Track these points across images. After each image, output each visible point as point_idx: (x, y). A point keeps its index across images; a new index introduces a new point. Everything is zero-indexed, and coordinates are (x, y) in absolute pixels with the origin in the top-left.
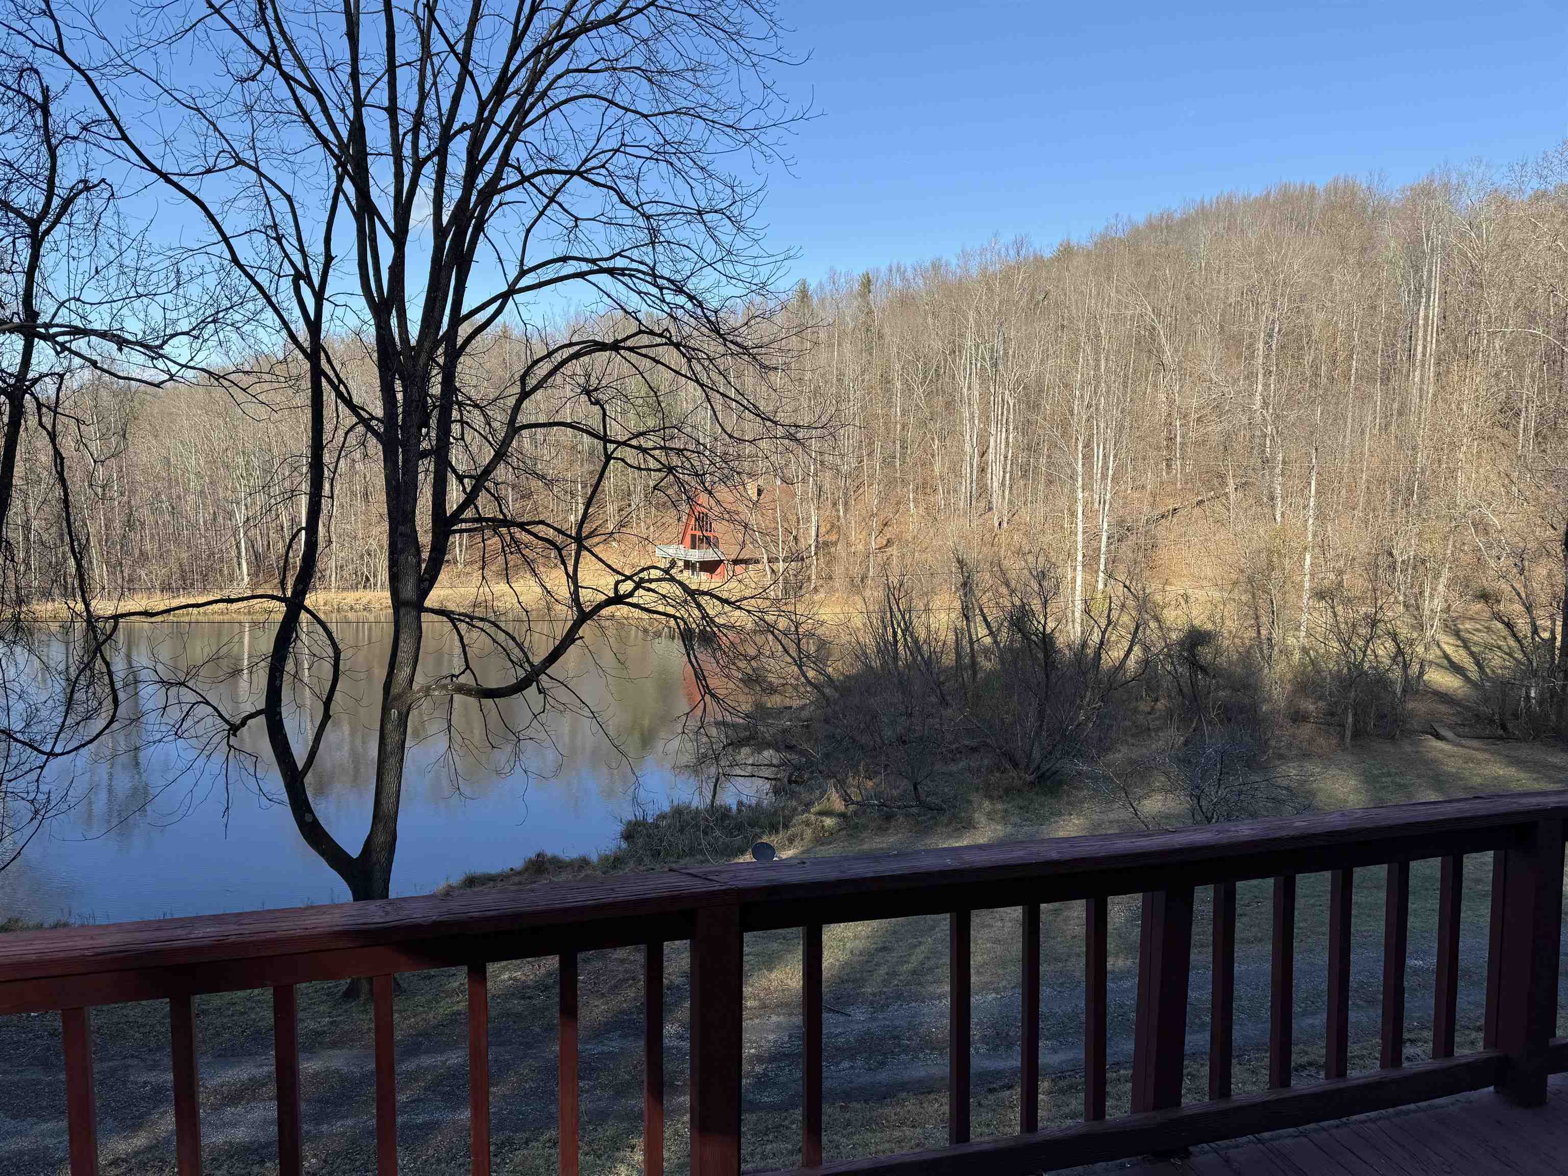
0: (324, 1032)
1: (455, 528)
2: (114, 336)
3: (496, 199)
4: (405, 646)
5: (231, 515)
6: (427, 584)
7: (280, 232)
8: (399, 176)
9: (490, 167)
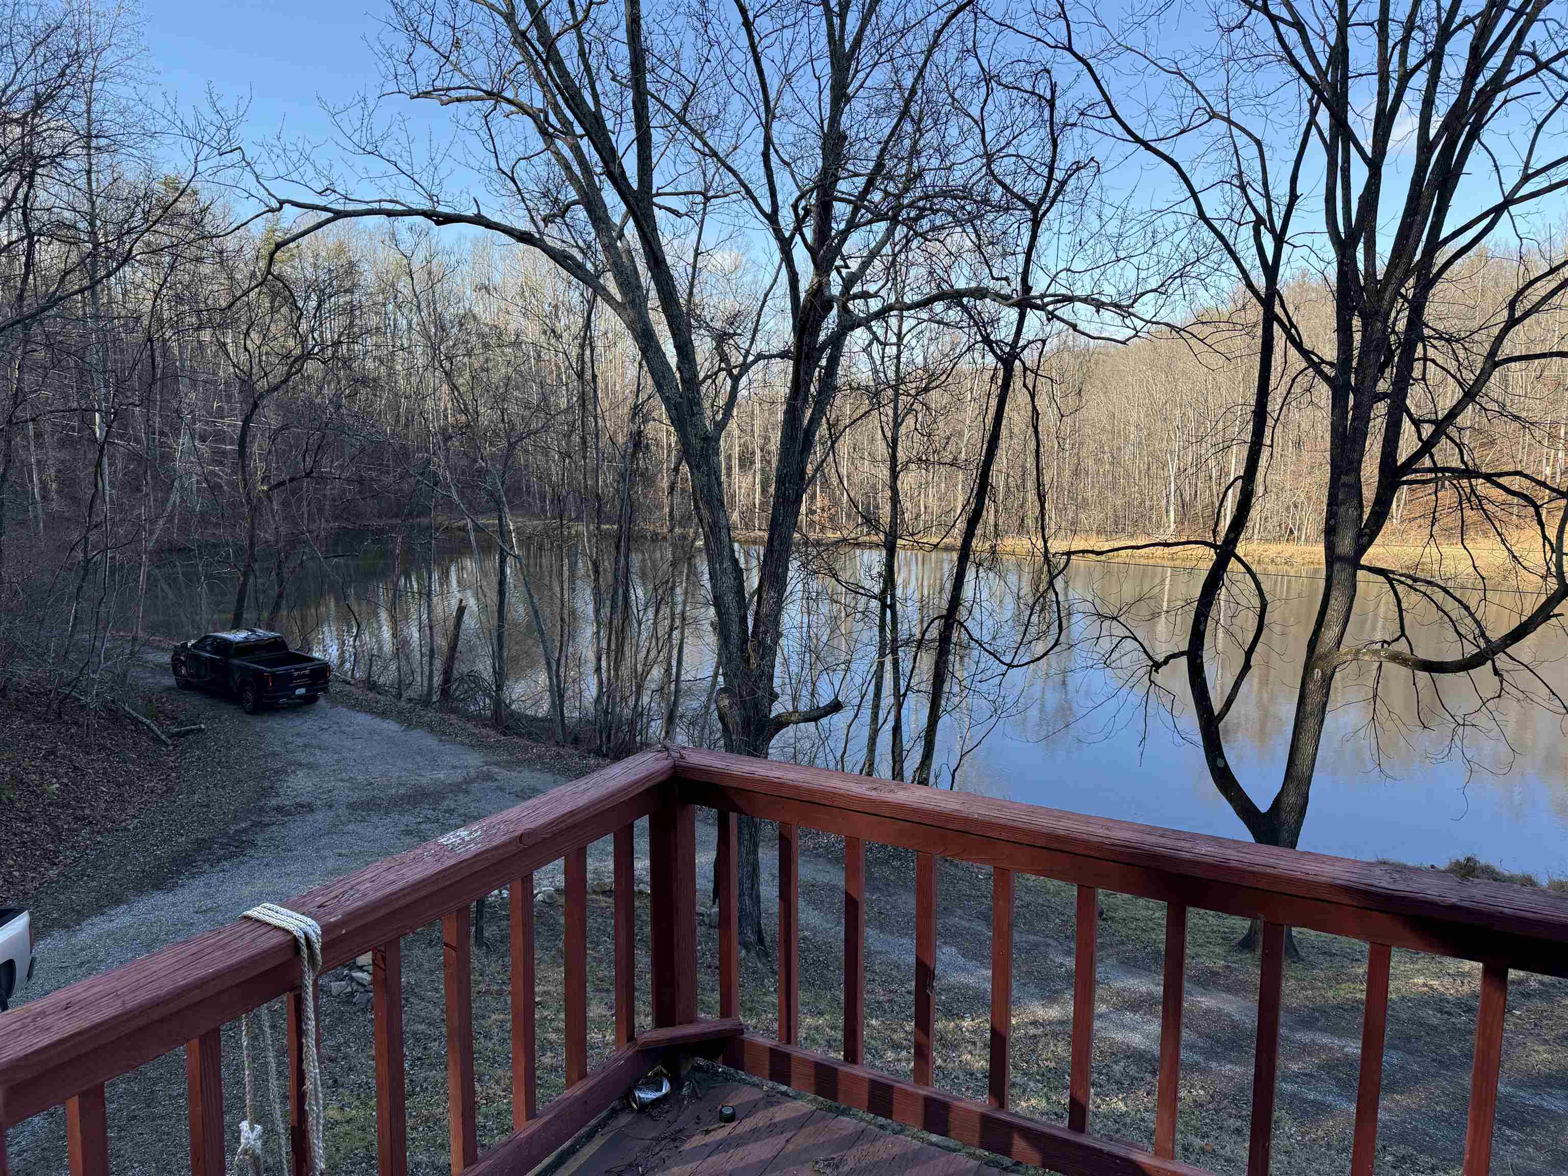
0: (1218, 973)
1: (1405, 478)
2: (1093, 299)
3: (1500, 97)
4: (1337, 604)
5: (1165, 465)
6: (1365, 539)
7: (1245, 180)
8: (1383, 94)
9: (1496, 61)
